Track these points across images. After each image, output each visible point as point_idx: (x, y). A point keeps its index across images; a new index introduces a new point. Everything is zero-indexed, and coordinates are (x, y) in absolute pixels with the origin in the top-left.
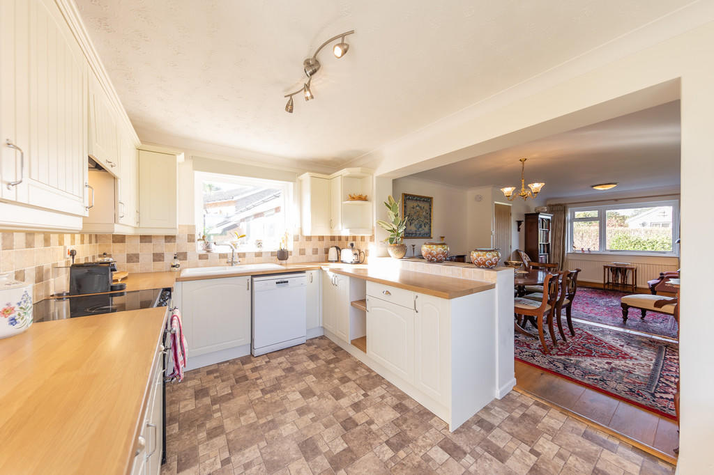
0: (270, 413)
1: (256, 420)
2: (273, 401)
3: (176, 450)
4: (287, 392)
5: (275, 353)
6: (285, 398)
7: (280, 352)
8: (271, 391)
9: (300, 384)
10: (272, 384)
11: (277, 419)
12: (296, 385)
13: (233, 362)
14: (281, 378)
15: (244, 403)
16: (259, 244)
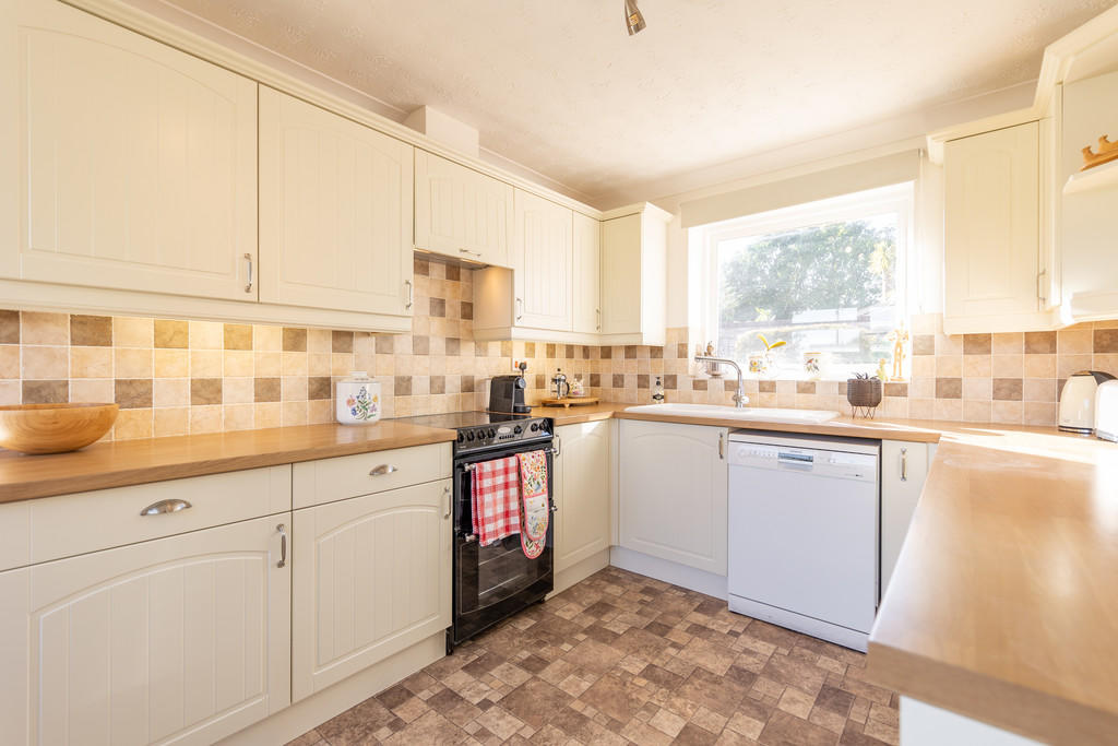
0: (601, 707)
1: (576, 695)
2: (634, 696)
3: (494, 647)
4: (672, 706)
5: (771, 629)
6: (650, 709)
7: (784, 634)
8: (657, 680)
9: (714, 716)
10: (676, 672)
11: (590, 724)
12: (703, 711)
13: (688, 594)
14: (707, 676)
15: (605, 661)
16: (811, 363)
